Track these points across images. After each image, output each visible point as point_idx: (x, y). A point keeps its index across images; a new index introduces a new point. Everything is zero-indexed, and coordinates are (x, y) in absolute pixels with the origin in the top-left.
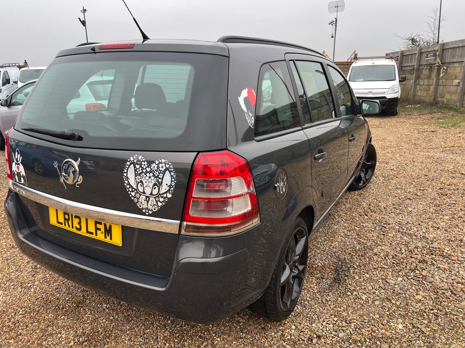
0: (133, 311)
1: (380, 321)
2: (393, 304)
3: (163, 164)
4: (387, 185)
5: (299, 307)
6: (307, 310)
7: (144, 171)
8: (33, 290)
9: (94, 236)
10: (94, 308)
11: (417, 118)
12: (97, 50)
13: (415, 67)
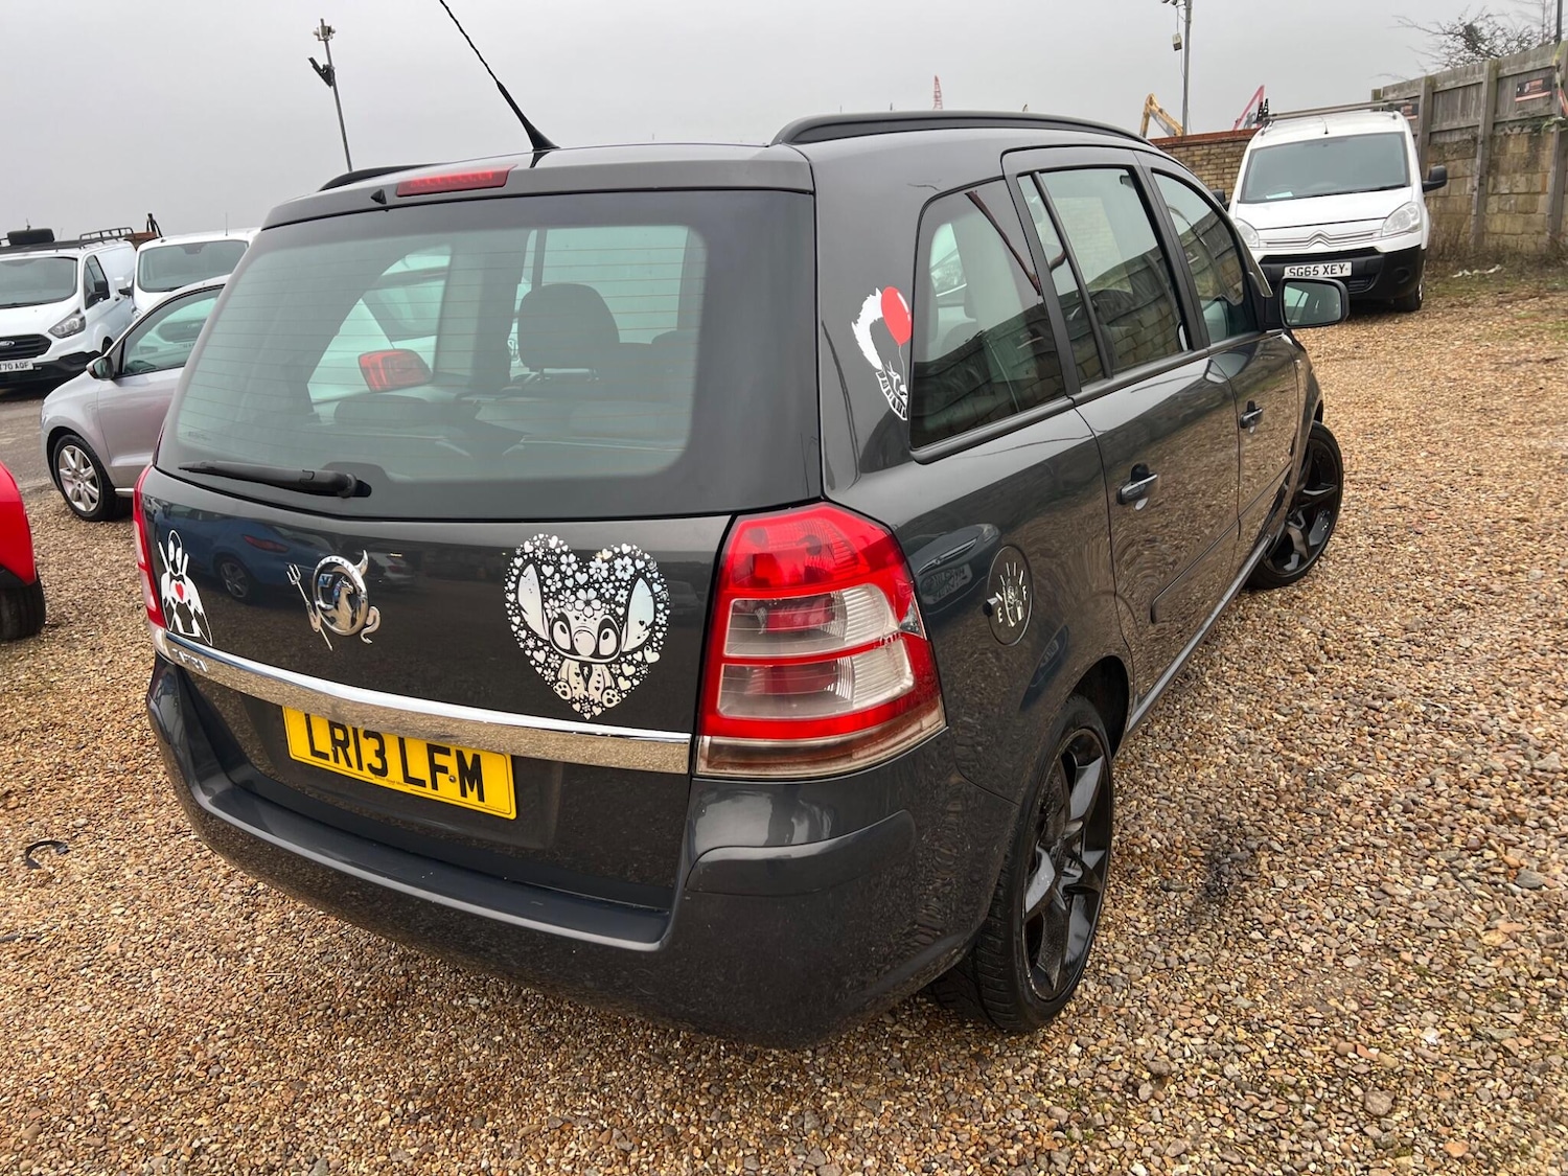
0: (561, 1016)
1: (1363, 1019)
2: (1406, 963)
3: (627, 558)
4: (1383, 563)
5: (1091, 985)
6: (1117, 994)
7: (569, 583)
8: (251, 961)
9: (427, 792)
10: (441, 1009)
11: (1491, 314)
12: (391, 200)
13: (1480, 131)
